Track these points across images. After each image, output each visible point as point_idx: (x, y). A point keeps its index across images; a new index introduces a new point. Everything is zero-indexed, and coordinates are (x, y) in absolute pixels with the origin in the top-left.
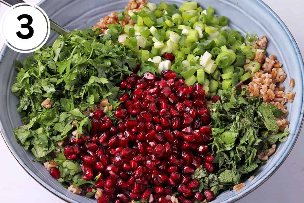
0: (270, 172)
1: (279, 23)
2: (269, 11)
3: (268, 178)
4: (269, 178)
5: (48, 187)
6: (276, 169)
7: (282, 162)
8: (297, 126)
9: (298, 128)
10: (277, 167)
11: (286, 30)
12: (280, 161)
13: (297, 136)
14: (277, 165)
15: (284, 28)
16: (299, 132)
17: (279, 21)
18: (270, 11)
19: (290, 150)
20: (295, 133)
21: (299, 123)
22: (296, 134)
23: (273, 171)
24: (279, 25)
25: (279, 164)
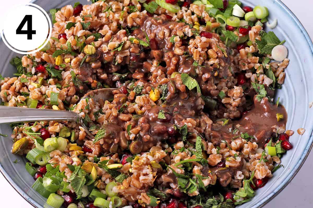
0: (266, 199)
1: (302, 31)
2: (292, 18)
3: (262, 205)
4: (264, 205)
5: (22, 193)
6: (273, 195)
7: (281, 189)
8: (305, 149)
9: (306, 152)
10: (275, 194)
11: (308, 40)
12: (279, 187)
13: (303, 161)
14: (276, 191)
15: (307, 38)
16: (306, 157)
17: (302, 30)
18: (294, 18)
19: (292, 176)
20: (301, 157)
21: (308, 146)
22: (303, 158)
23: (270, 198)
24: (302, 34)
25: (278, 190)
